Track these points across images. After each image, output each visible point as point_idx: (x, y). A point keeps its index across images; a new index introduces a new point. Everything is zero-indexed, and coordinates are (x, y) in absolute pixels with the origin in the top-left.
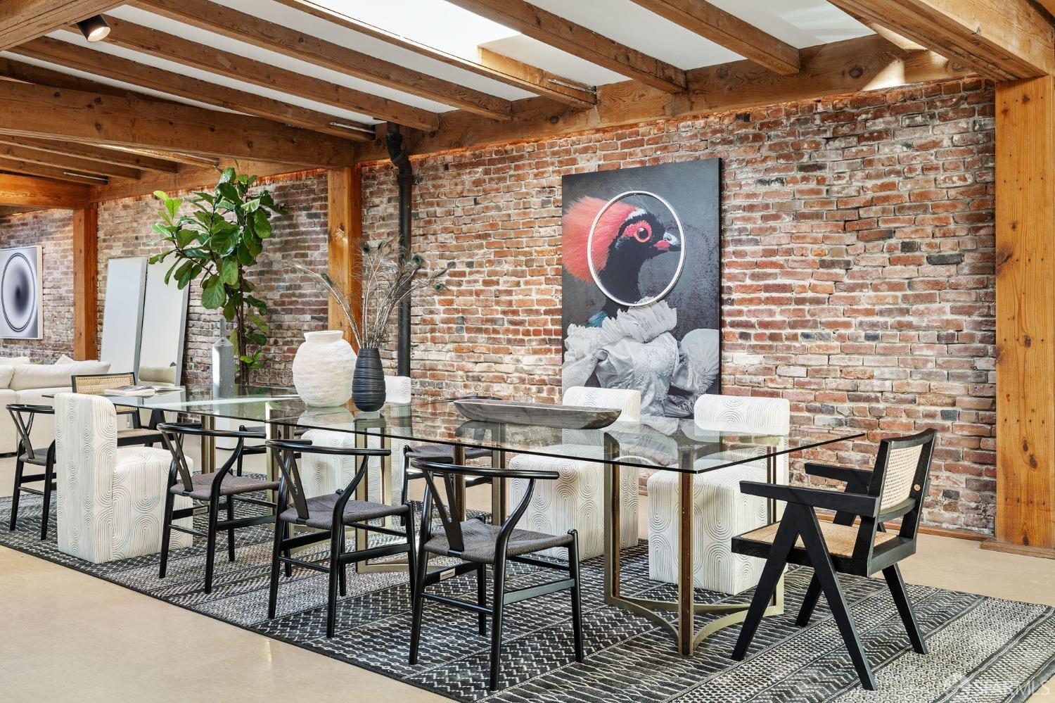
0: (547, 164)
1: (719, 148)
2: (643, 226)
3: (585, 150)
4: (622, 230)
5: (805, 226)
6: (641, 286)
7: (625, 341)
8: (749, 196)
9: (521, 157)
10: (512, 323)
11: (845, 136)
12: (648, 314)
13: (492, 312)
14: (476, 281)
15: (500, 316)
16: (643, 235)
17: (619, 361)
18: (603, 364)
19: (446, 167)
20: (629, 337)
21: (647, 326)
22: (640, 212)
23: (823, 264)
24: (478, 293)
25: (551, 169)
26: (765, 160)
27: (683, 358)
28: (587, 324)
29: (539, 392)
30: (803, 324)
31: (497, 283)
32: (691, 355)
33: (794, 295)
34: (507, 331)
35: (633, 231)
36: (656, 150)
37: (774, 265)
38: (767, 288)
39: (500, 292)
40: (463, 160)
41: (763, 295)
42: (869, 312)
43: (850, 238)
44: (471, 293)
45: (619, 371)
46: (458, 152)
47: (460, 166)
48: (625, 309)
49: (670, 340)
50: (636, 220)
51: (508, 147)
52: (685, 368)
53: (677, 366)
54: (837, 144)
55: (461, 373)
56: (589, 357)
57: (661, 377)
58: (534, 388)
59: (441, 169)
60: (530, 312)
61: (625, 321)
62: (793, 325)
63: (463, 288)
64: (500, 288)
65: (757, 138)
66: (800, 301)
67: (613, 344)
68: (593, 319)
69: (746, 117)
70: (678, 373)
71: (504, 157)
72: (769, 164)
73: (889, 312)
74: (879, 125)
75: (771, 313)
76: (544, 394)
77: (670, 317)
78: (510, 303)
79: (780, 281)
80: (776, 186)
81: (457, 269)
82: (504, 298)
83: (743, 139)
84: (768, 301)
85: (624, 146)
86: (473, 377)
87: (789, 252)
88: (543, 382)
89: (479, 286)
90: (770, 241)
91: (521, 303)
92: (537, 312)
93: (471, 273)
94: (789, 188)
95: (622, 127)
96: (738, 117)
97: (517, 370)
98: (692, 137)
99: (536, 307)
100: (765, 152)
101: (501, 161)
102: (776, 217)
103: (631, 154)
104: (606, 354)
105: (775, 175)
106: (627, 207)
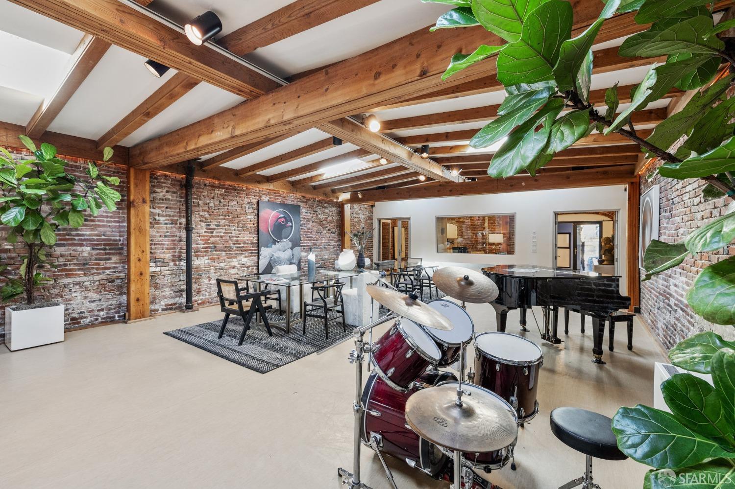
0: (250, 195)
1: (299, 203)
2: (283, 220)
3: (264, 194)
4: (277, 221)
5: (314, 224)
6: (283, 236)
7: (278, 251)
8: (304, 215)
9: (241, 190)
10: (238, 247)
11: (321, 206)
12: (284, 243)
13: (229, 244)
14: (220, 232)
15: (232, 245)
16: (283, 222)
17: (277, 257)
18: (272, 258)
19: (205, 185)
20: (279, 250)
21: (284, 247)
22: (282, 216)
23: (317, 232)
24: (221, 237)
25: (252, 197)
26: (307, 208)
27: (293, 255)
28: (267, 247)
29: (248, 270)
30: (314, 245)
31: (231, 233)
32: (295, 254)
33: (312, 239)
34: (235, 250)
35: (280, 220)
36: (284, 199)
37: (309, 232)
38: (308, 237)
39: (233, 236)
40: (214, 185)
41: (307, 239)
42: (324, 243)
43: (321, 228)
44: (218, 236)
45: (277, 260)
46: (212, 181)
47: (213, 187)
48: (278, 242)
49: (290, 250)
50: (281, 218)
51: (235, 185)
52: (293, 257)
53: (292, 257)
54: (319, 207)
55: (213, 268)
56: (268, 257)
57: (288, 260)
58: (246, 269)
59: (202, 186)
60: (245, 243)
61: (278, 245)
62: (312, 246)
63: (213, 234)
64: (232, 235)
65: (306, 202)
66: (313, 240)
67: (275, 252)
68: (269, 245)
69: (304, 197)
70: (292, 259)
71: (234, 188)
72: (308, 209)
73: (326, 243)
74: (326, 205)
75: (309, 243)
76: (250, 271)
77: (290, 244)
78: (237, 241)
79: (310, 236)
80: (309, 214)
81: (210, 227)
82: (234, 239)
83: (303, 202)
84: (308, 240)
85: (275, 196)
86: (219, 268)
87: (312, 229)
88: (249, 267)
89: (222, 234)
90: (309, 226)
91: (242, 240)
92: (248, 243)
93: (217, 229)
94: (312, 215)
95: (275, 190)
96: (303, 196)
97: (239, 264)
98: (293, 198)
99: (247, 242)
100: (307, 206)
101: (233, 189)
102: (309, 221)
103: (278, 199)
104: (273, 255)
105: (309, 212)
106: (279, 214)
